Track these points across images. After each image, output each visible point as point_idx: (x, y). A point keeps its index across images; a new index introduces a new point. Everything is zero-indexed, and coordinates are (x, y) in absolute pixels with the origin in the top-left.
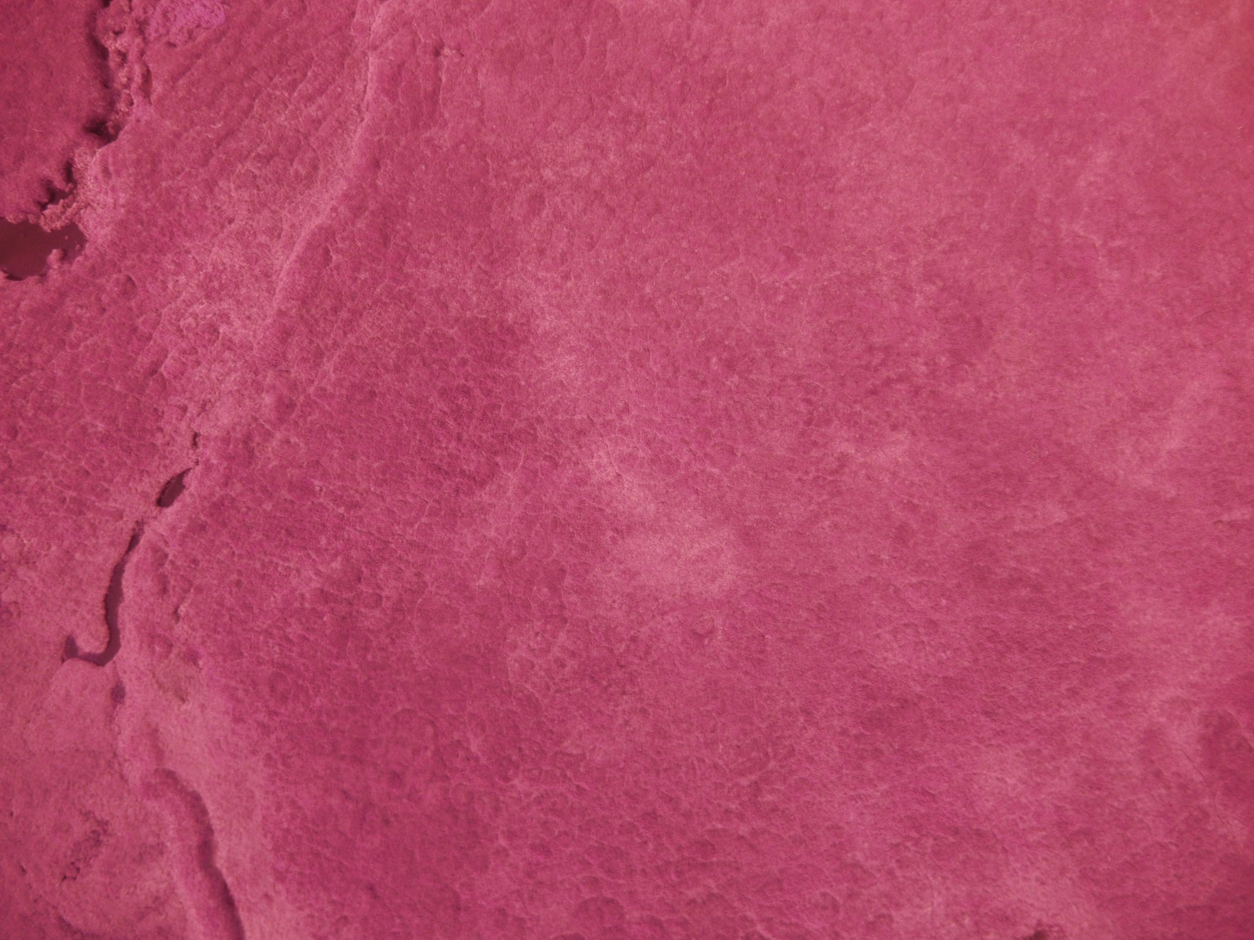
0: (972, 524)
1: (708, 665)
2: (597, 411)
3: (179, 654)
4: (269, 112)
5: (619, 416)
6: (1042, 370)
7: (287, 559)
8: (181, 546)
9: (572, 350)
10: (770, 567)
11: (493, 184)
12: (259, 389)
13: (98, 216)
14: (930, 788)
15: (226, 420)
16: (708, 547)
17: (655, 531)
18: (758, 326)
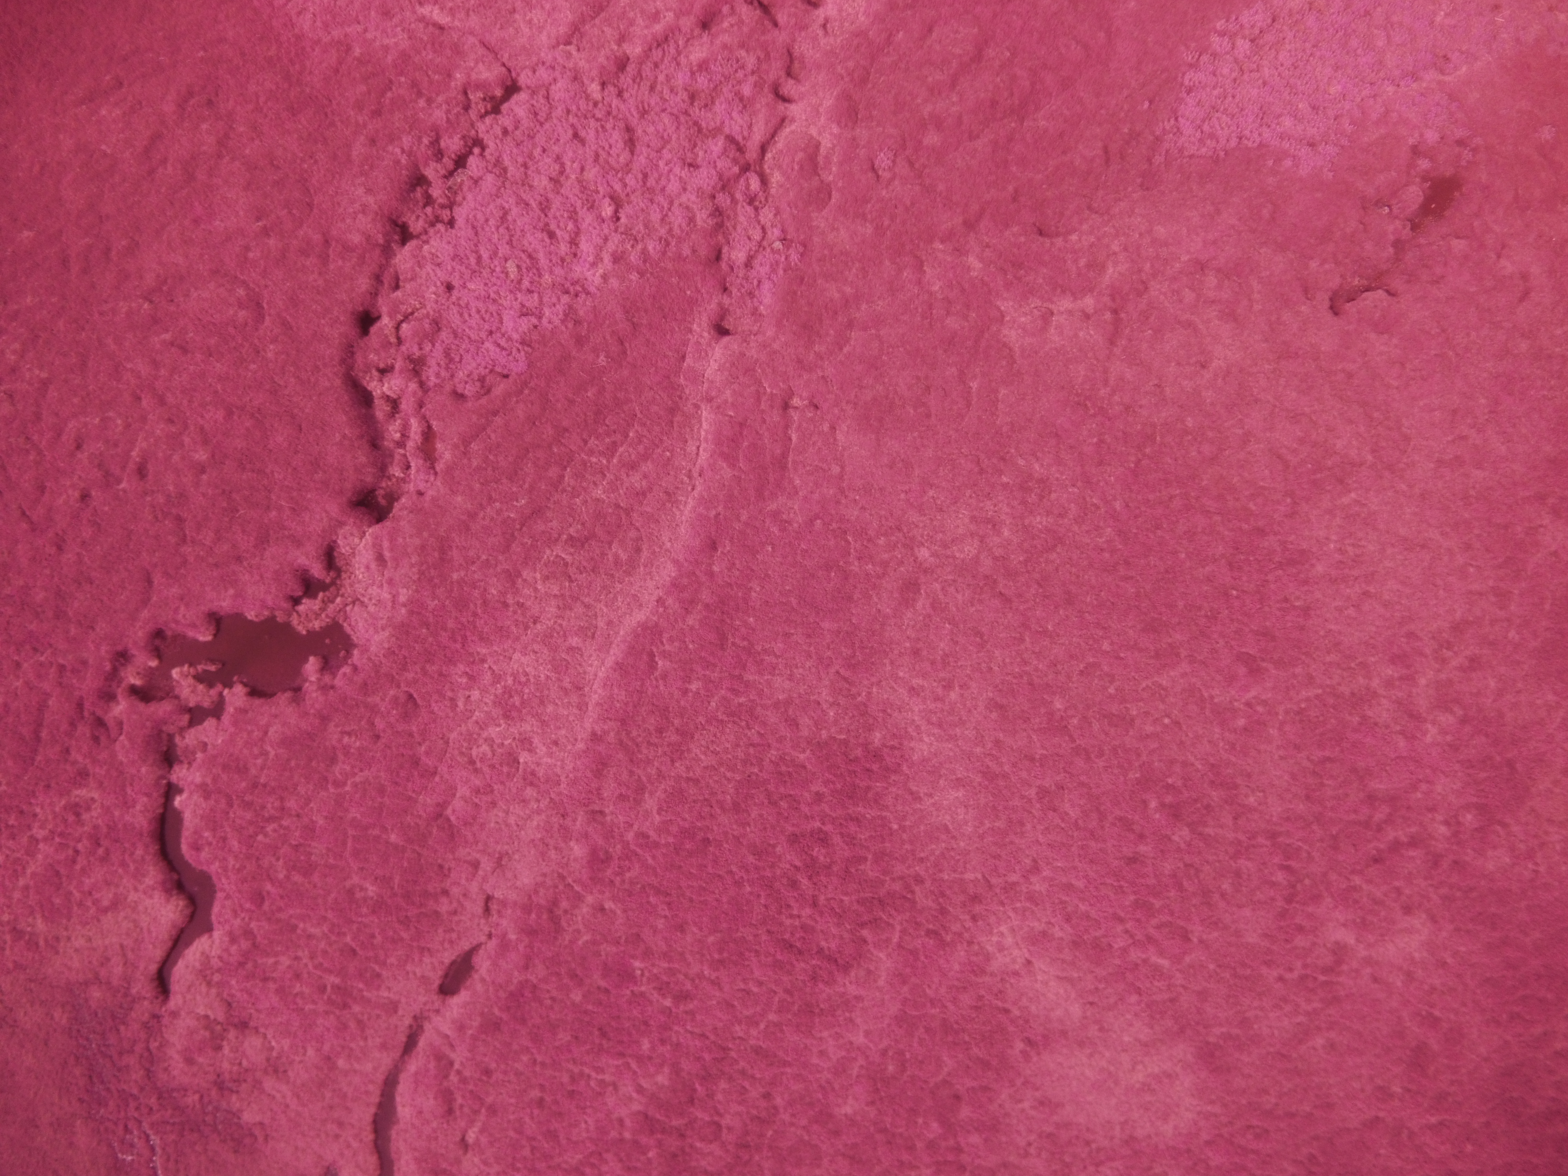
2: (995, 869)
4: (584, 484)
5: (1026, 878)
7: (601, 1070)
8: (470, 1051)
9: (959, 783)
11: (855, 567)
12: (567, 836)
13: (370, 616)
15: (526, 879)
16: (1156, 1070)
17: (1081, 1044)
18: (1212, 760)
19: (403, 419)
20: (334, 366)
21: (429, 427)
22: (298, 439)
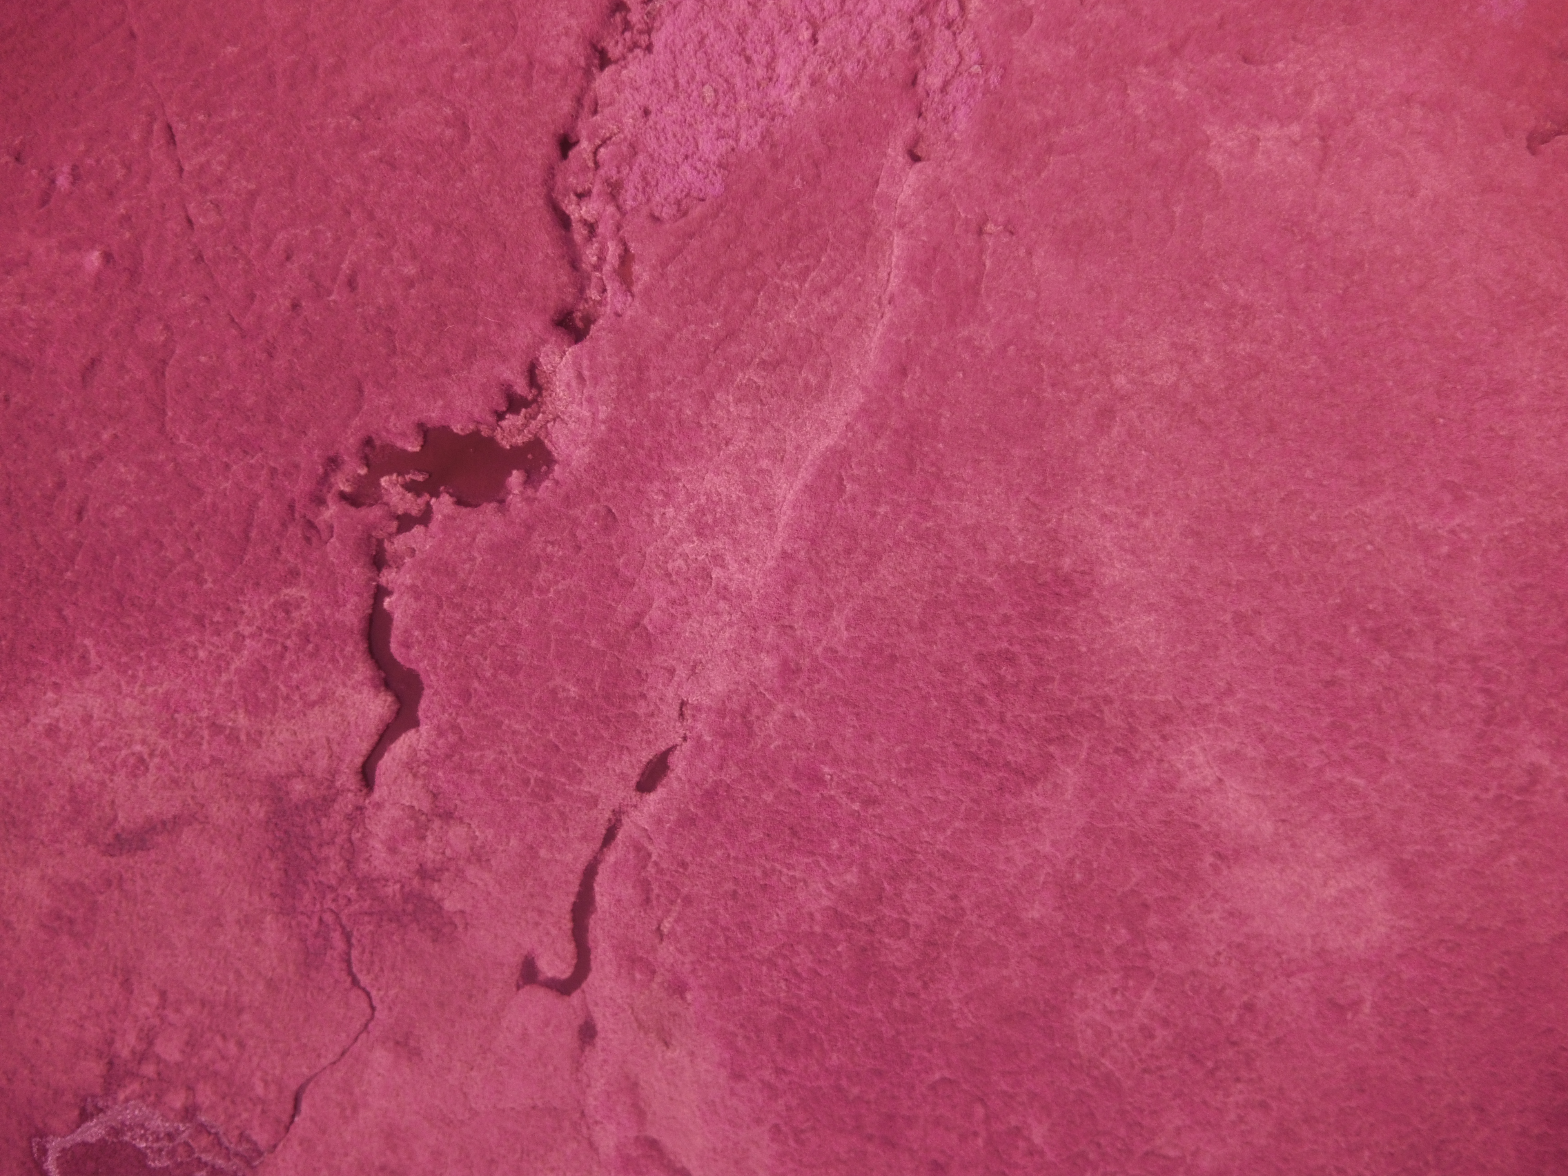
1: (1351, 1048)
2: (1187, 691)
3: (662, 983)
4: (777, 308)
5: (1220, 700)
7: (792, 867)
8: (667, 843)
9: (1150, 608)
10: (1437, 917)
11: (1048, 394)
12: (758, 648)
13: (572, 432)
15: (719, 687)
16: (1350, 885)
17: (1273, 860)
18: (1415, 587)
19: (600, 243)
20: (537, 186)
21: (626, 250)
22: (503, 256)
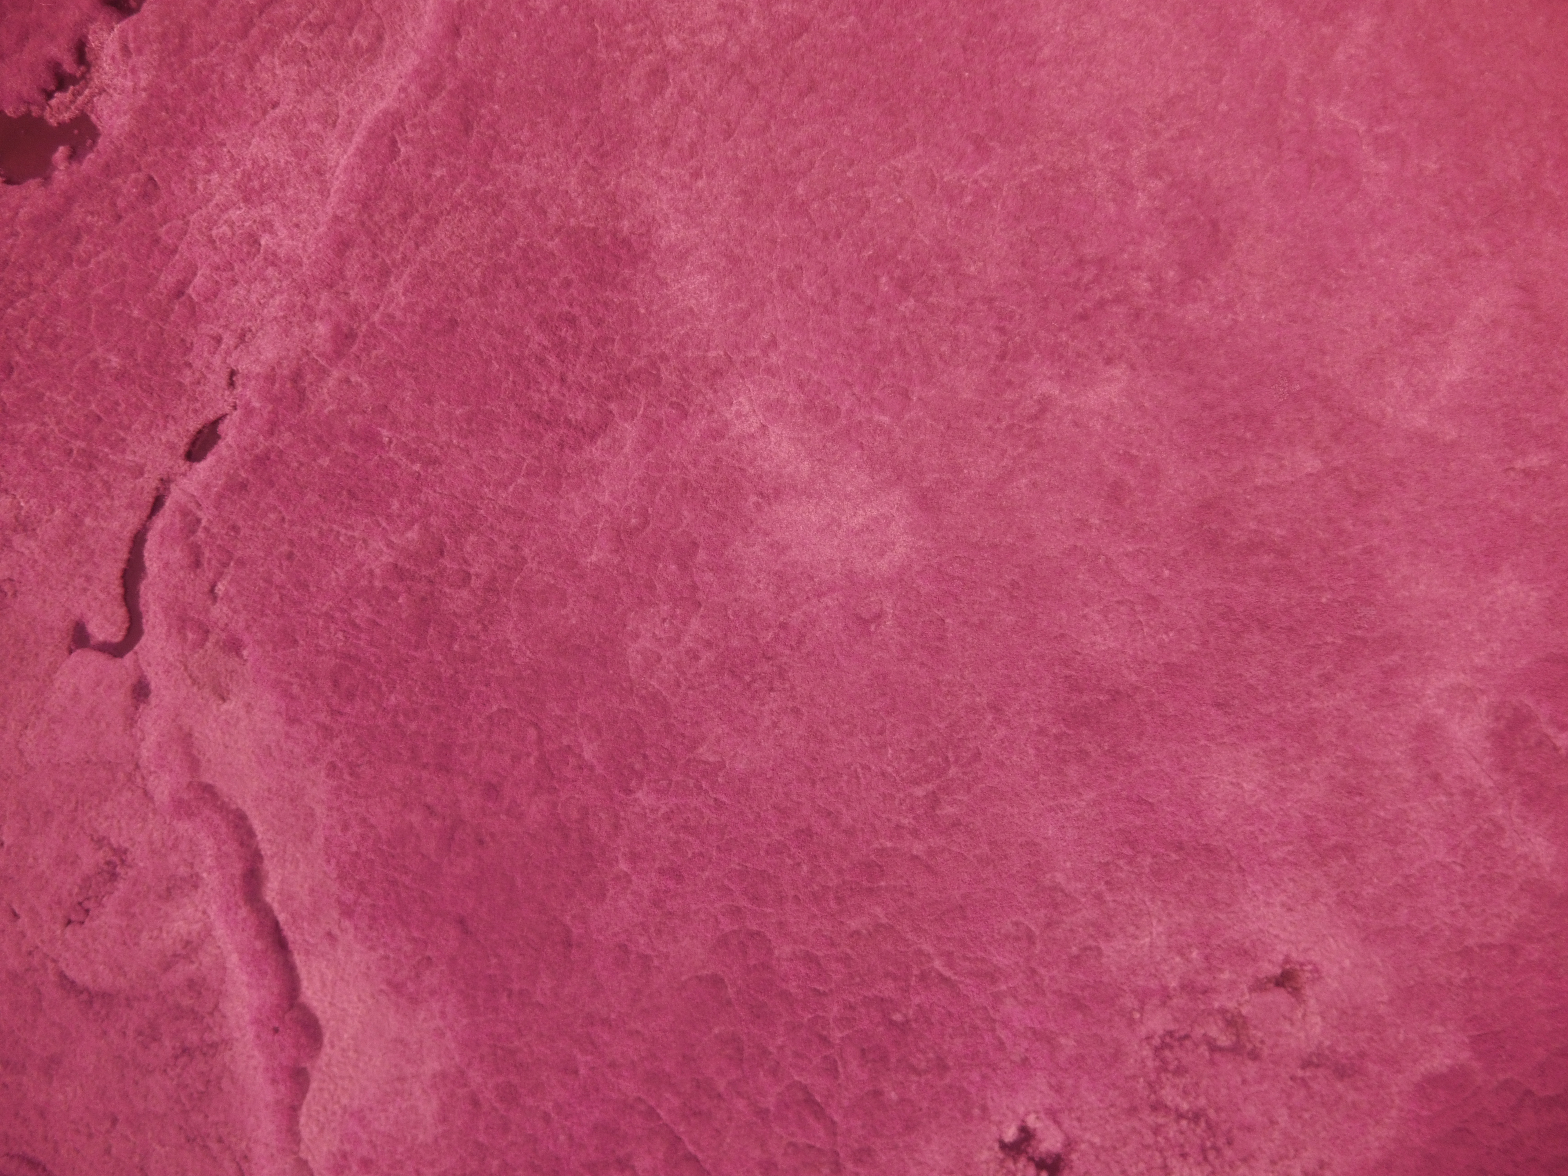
0: (1204, 477)
1: (874, 656)
2: (736, 346)
3: (217, 643)
5: (765, 353)
6: (1293, 284)
7: (351, 527)
8: (216, 508)
9: (704, 268)
10: (952, 537)
11: (603, 55)
12: (311, 316)
13: (115, 103)
14: (1148, 796)
15: (269, 354)
16: (875, 514)
17: (809, 496)
18: (939, 236)
